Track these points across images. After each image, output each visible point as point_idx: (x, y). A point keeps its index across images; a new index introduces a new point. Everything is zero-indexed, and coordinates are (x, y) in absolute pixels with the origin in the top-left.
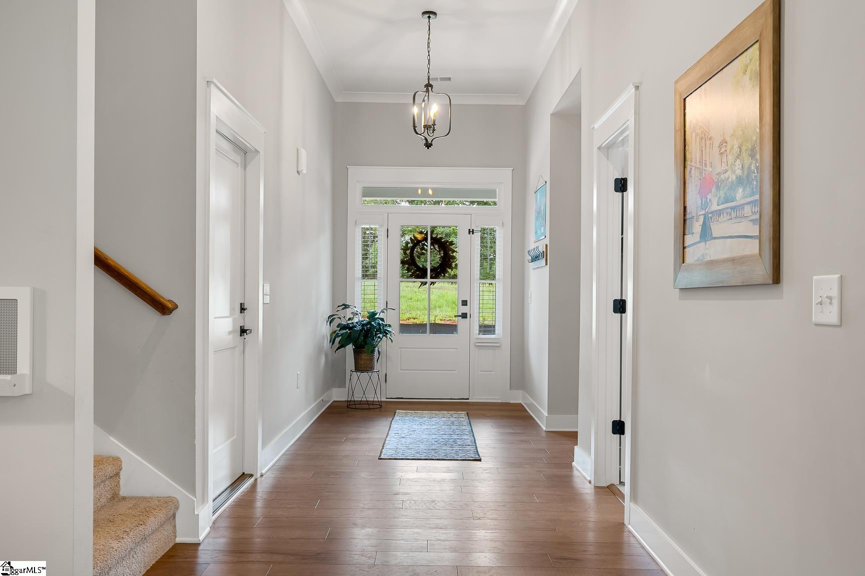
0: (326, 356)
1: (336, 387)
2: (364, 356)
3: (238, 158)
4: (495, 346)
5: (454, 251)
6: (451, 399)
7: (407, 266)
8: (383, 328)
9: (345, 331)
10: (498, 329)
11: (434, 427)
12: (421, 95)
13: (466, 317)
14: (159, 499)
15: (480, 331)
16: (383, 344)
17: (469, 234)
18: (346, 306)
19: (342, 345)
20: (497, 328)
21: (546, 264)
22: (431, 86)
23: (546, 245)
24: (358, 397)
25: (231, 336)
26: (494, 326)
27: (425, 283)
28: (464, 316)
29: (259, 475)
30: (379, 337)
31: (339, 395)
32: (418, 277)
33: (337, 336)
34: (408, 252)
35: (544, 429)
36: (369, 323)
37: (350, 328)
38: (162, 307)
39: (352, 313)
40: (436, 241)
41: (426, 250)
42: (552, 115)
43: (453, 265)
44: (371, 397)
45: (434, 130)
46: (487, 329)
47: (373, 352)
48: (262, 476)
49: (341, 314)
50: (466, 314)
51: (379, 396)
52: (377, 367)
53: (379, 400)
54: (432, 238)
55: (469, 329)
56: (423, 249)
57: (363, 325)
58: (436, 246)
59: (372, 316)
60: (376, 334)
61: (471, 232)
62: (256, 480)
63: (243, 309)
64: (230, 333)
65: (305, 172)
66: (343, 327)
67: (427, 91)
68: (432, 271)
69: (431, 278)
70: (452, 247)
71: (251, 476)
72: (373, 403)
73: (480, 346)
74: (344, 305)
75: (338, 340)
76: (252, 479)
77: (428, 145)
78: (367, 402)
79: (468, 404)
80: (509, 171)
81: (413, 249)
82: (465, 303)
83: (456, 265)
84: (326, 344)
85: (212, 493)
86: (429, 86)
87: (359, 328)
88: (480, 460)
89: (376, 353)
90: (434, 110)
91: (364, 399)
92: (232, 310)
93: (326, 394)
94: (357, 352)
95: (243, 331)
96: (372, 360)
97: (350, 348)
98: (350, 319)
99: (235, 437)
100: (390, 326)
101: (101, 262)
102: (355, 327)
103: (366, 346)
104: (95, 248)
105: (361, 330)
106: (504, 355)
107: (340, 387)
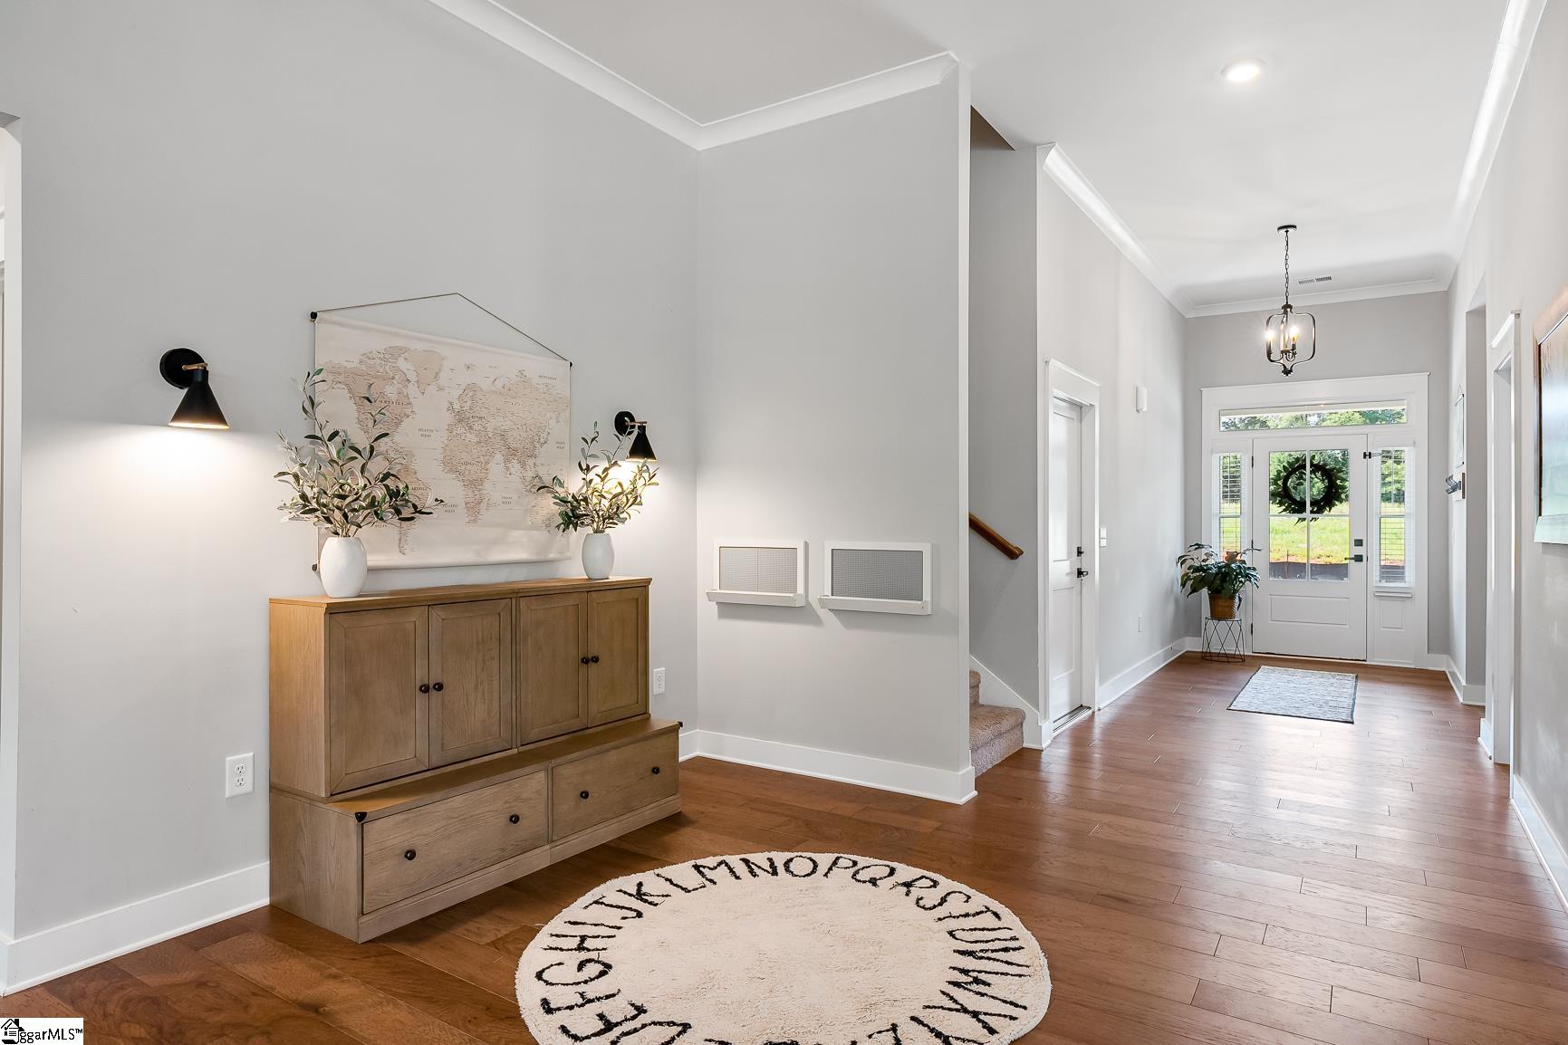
0: (1177, 601)
1: (1189, 636)
2: (1221, 603)
3: (1074, 415)
4: (1405, 597)
5: (1343, 480)
6: (1340, 659)
7: (1279, 499)
8: (1245, 571)
9: (1198, 574)
10: (1410, 575)
11: (1305, 686)
12: (1277, 318)
13: (1361, 560)
14: (1010, 709)
15: (1382, 578)
16: (1246, 590)
17: (1365, 457)
18: (1199, 546)
19: (1194, 590)
20: (1407, 570)
21: (1464, 498)
22: (1290, 307)
23: (1463, 474)
24: (1215, 649)
25: (1068, 578)
26: (1403, 568)
27: (1304, 519)
28: (1359, 558)
29: (1096, 709)
30: (1241, 582)
31: (1192, 645)
32: (1294, 511)
33: (1189, 579)
34: (1280, 483)
35: (1461, 700)
36: (1228, 566)
37: (1204, 571)
38: (1011, 553)
39: (1206, 554)
40: (1316, 468)
41: (1305, 480)
42: (1467, 313)
43: (1343, 496)
44: (1230, 650)
45: (1294, 354)
46: (1393, 572)
47: (1232, 598)
48: (1099, 710)
49: (1195, 554)
50: (1362, 556)
51: (1241, 649)
52: (1238, 614)
53: (1242, 653)
54: (1312, 465)
55: (1366, 577)
56: (1301, 478)
57: (1220, 568)
58: (1319, 474)
59: (1232, 557)
60: (1235, 578)
61: (1367, 455)
62: (1094, 712)
63: (1080, 553)
64: (1068, 574)
65: (1145, 409)
66: (1197, 569)
67: (1286, 312)
68: (1312, 504)
69: (1312, 512)
70: (1341, 474)
71: (1090, 708)
72: (1234, 656)
73: (1382, 596)
74: (1197, 544)
75: (1190, 583)
76: (1090, 712)
77: (1287, 372)
78: (1226, 655)
79: (1366, 666)
80: (1422, 378)
81: (1286, 479)
82: (1359, 543)
83: (1347, 496)
84: (1178, 587)
85: (1053, 715)
86: (1287, 307)
87: (1214, 570)
88: (1352, 723)
89: (1237, 600)
90: (1295, 331)
91: (1222, 652)
92: (1069, 553)
93: (1178, 641)
94: (1213, 598)
95: (1080, 573)
96: (1231, 607)
97: (1205, 592)
98: (1203, 561)
99: (1073, 670)
100: (1254, 569)
101: (975, 525)
102: (1210, 569)
103: (1223, 591)
104: (970, 515)
105: (1217, 574)
106: (1420, 608)
107: (1194, 636)
